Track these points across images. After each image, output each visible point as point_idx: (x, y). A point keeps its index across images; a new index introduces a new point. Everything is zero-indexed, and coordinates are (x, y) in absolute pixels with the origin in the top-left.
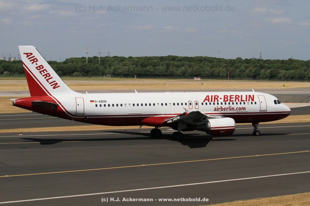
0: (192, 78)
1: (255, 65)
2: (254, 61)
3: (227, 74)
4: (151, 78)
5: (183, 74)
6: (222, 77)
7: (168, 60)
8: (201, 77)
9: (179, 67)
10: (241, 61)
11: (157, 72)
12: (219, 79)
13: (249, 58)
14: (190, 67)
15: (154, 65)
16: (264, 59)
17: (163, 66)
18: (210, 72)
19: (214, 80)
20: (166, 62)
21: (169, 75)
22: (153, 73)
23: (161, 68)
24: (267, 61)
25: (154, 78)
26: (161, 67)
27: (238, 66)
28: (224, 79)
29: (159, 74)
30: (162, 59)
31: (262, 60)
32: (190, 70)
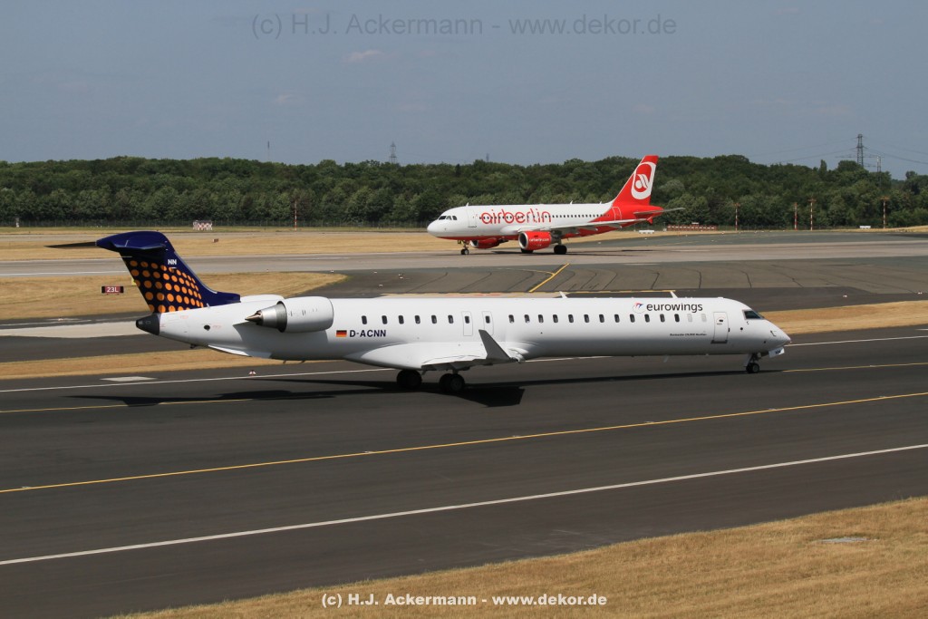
0: (186, 225)
1: (375, 182)
2: (374, 168)
3: (293, 209)
4: (66, 225)
5: (158, 211)
6: (276, 219)
7: (115, 169)
8: (213, 220)
9: (147, 192)
10: (333, 171)
11: (84, 205)
12: (269, 225)
13: (356, 162)
14: (180, 191)
15: (74, 187)
16: (403, 164)
17: (97, 187)
18: (242, 204)
19: (254, 230)
20: (109, 177)
21: (117, 215)
22: (72, 210)
23: (94, 194)
24: (410, 168)
25: (72, 225)
26: (95, 192)
27: (324, 185)
28: (283, 226)
29: (88, 211)
30: (96, 166)
31: (397, 165)
32: (181, 200)
